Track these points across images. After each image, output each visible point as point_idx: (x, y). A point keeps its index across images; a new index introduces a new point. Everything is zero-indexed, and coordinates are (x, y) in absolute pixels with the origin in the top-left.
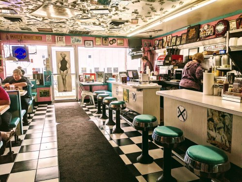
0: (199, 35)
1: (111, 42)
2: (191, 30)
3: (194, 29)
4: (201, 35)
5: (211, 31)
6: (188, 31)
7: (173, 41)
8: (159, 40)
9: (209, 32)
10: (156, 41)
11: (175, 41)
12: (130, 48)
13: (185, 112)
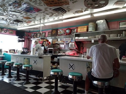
0: (57, 33)
1: (5, 31)
2: (53, 31)
3: (55, 31)
4: (59, 33)
5: (64, 32)
6: (52, 31)
7: (43, 35)
8: (34, 34)
9: (63, 33)
10: (32, 34)
11: (44, 35)
12: (17, 36)
13: (73, 66)
